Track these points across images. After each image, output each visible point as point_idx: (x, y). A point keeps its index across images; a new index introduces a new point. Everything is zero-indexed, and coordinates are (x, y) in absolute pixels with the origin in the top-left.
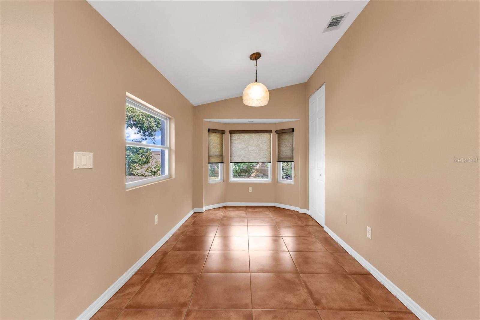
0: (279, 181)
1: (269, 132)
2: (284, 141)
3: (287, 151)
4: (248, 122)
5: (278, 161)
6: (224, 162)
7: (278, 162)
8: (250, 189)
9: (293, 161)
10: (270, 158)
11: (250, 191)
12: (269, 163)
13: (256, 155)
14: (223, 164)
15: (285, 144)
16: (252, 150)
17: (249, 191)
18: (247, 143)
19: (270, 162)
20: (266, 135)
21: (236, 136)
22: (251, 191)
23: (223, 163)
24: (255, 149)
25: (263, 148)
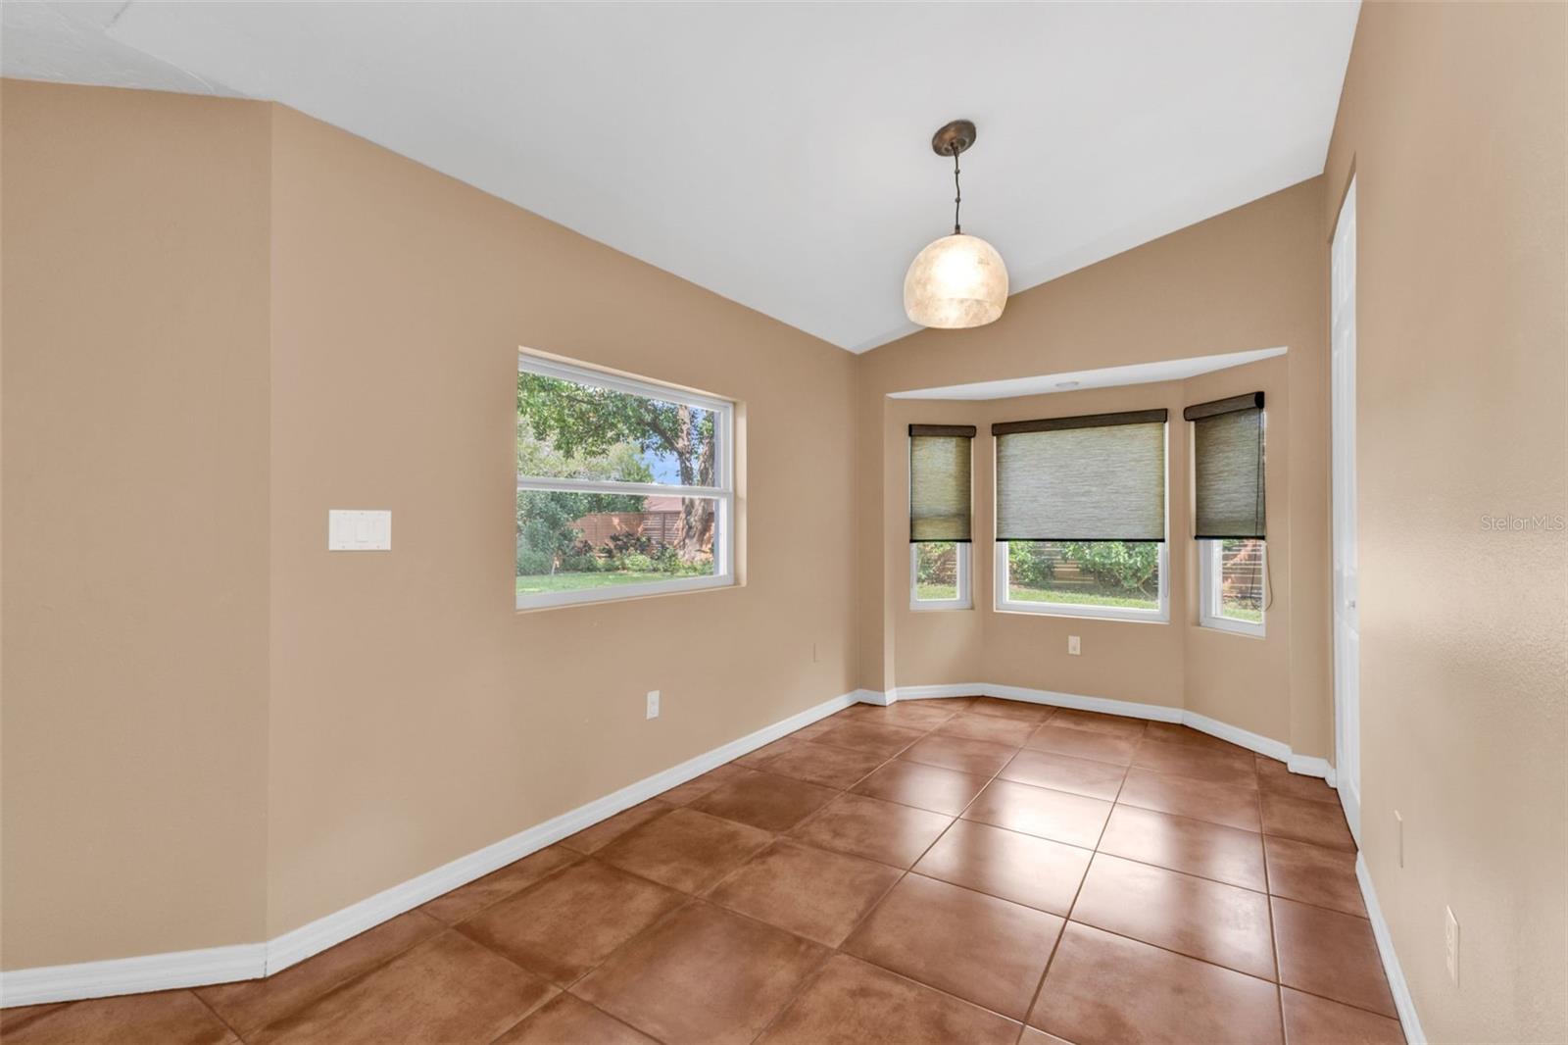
0: (1203, 620)
1: (1159, 416)
2: (1224, 452)
3: (1236, 492)
4: (1058, 385)
5: (1197, 537)
6: (972, 538)
7: (1202, 542)
8: (1074, 644)
9: (1263, 538)
10: (1163, 524)
11: (1075, 649)
12: (1160, 544)
13: (1097, 511)
14: (968, 544)
15: (1228, 465)
16: (1083, 495)
17: (1071, 652)
18: (1061, 467)
19: (1163, 541)
20: (1148, 430)
21: (1017, 443)
22: (1078, 652)
23: (969, 541)
24: (1094, 489)
25: (1131, 483)
